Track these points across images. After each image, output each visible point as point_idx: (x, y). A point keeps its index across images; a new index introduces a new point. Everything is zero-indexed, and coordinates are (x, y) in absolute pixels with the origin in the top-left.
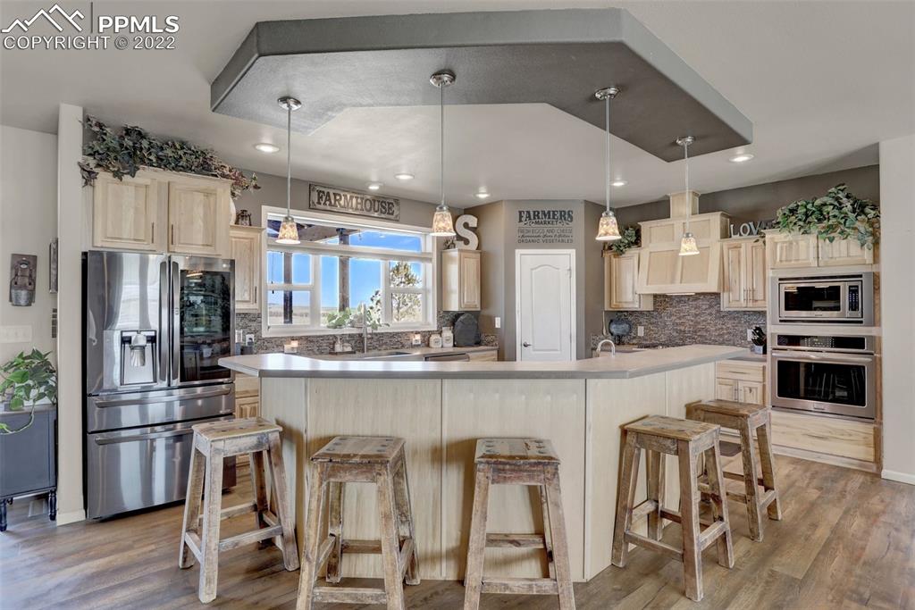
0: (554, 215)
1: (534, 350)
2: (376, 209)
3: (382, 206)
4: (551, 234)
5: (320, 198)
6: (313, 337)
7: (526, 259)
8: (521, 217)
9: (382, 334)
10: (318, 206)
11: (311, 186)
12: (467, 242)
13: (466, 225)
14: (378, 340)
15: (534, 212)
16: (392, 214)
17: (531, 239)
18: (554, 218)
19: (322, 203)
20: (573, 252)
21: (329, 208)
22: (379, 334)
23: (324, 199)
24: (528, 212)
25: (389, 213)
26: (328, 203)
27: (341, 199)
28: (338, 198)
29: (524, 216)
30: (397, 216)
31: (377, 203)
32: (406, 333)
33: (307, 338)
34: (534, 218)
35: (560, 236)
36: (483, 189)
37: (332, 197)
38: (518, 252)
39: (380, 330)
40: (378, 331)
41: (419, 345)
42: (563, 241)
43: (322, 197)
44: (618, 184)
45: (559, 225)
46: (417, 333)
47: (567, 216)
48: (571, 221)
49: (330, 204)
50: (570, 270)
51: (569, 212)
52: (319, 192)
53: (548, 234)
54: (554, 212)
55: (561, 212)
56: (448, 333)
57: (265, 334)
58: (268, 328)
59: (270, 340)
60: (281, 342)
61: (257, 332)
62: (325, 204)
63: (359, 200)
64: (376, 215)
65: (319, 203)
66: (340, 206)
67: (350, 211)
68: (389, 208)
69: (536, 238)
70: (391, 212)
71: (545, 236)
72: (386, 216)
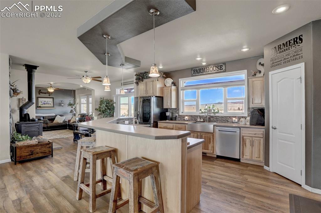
0: (290, 43)
1: (280, 132)
2: (215, 69)
3: (217, 68)
4: (288, 57)
5: (194, 72)
6: (193, 116)
7: (275, 76)
8: (272, 52)
10: (194, 75)
11: (192, 69)
12: (260, 72)
13: (260, 64)
14: (216, 118)
15: (278, 46)
17: (277, 63)
18: (290, 45)
19: (195, 73)
20: (303, 65)
21: (197, 74)
22: (217, 116)
23: (195, 71)
24: (276, 48)
25: (221, 70)
26: (197, 73)
28: (200, 70)
29: (274, 50)
32: (230, 117)
33: (191, 116)
34: (279, 50)
35: (294, 56)
36: (244, 46)
38: (271, 73)
39: (217, 115)
40: (216, 115)
41: (236, 123)
42: (296, 59)
43: (195, 72)
45: (293, 48)
46: (235, 117)
47: (298, 40)
48: (302, 42)
49: (198, 73)
50: (301, 78)
51: (300, 36)
52: (194, 70)
53: (286, 57)
54: (289, 41)
55: (294, 39)
56: (248, 118)
57: (180, 114)
58: (182, 113)
59: (181, 116)
60: (184, 116)
61: (178, 113)
62: (196, 73)
63: (208, 69)
64: (214, 72)
65: (194, 74)
66: (201, 73)
67: (205, 73)
68: (220, 68)
69: (280, 62)
70: (221, 69)
71: (285, 59)
72: (219, 71)
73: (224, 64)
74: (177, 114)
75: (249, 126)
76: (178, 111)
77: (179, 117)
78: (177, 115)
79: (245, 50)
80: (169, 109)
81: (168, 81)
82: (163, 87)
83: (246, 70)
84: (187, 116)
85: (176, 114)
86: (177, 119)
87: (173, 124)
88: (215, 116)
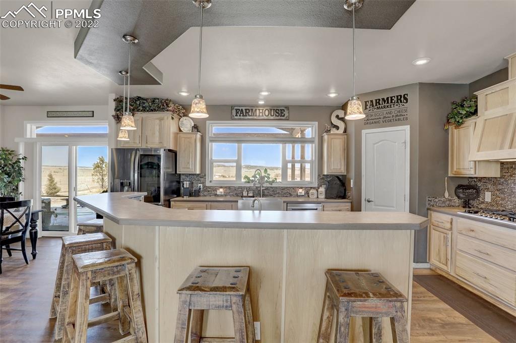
0: (392, 100)
1: (375, 205)
2: (272, 114)
3: (277, 112)
4: (389, 115)
5: (237, 113)
6: (233, 187)
7: (370, 136)
8: (366, 105)
9: (276, 187)
10: (236, 117)
11: (232, 107)
12: (337, 128)
13: (337, 117)
15: (376, 100)
16: (284, 116)
17: (373, 121)
18: (391, 102)
19: (238, 115)
20: (408, 128)
21: (242, 117)
22: (274, 187)
23: (239, 112)
24: (372, 101)
25: (281, 116)
26: (242, 115)
27: (249, 111)
28: (248, 111)
29: (369, 104)
30: (287, 117)
31: (273, 111)
32: (293, 188)
33: (229, 188)
34: (376, 105)
35: (397, 116)
36: (333, 90)
37: (244, 111)
38: (364, 132)
39: (274, 185)
40: (273, 186)
41: (303, 196)
42: (399, 120)
44: (421, 62)
45: (396, 107)
46: (301, 188)
47: (402, 99)
48: (407, 102)
49: (243, 116)
50: (405, 142)
51: (404, 95)
52: (236, 110)
53: (387, 116)
54: (391, 98)
55: (397, 96)
56: (322, 190)
57: (208, 184)
58: (211, 182)
59: (209, 187)
60: (215, 189)
61: (203, 183)
62: (240, 116)
63: (261, 111)
64: (272, 118)
65: (236, 115)
66: (249, 115)
67: (255, 118)
68: (281, 112)
69: (378, 120)
70: (282, 115)
71: (384, 117)
72: (279, 117)
73: (287, 107)
74: (201, 185)
75: (323, 200)
76: (202, 179)
77: (205, 191)
78: (202, 187)
79: (332, 95)
80: (183, 174)
81: (185, 122)
82: (177, 133)
83: (318, 123)
84: (221, 187)
85: (199, 185)
86: (201, 194)
87: (207, 203)
88: (271, 187)
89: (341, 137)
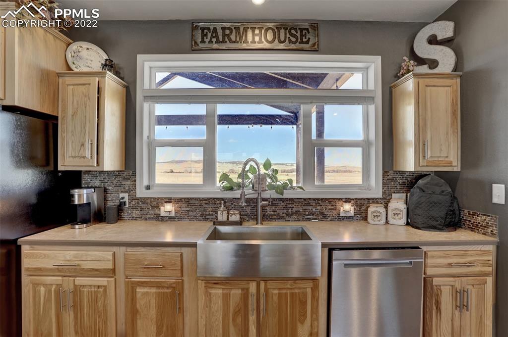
2: (282, 39)
3: (292, 35)
5: (204, 35)
6: (196, 199)
9: (292, 199)
10: (201, 45)
11: (194, 24)
12: (433, 64)
14: (286, 208)
16: (307, 42)
19: (207, 40)
21: (215, 46)
23: (209, 35)
25: (302, 42)
26: (214, 40)
27: (231, 32)
28: (227, 32)
30: (314, 45)
31: (282, 31)
32: (330, 201)
33: (188, 201)
37: (220, 32)
39: (287, 194)
40: (285, 196)
41: (349, 218)
43: (206, 35)
46: (348, 200)
49: (218, 42)
52: (203, 29)
56: (398, 203)
57: (141, 193)
58: (148, 188)
59: (144, 200)
60: (157, 203)
61: (131, 190)
62: (211, 42)
63: (257, 32)
64: (282, 46)
65: (203, 42)
66: (231, 41)
67: (244, 46)
68: (302, 35)
70: (304, 40)
72: (298, 46)
73: (315, 25)
74: (126, 195)
76: (128, 182)
77: (133, 208)
78: (126, 200)
80: (87, 172)
81: (84, 53)
82: (59, 75)
83: (380, 57)
84: (169, 201)
85: (121, 195)
86: (125, 215)
88: (281, 199)
89: (448, 82)
